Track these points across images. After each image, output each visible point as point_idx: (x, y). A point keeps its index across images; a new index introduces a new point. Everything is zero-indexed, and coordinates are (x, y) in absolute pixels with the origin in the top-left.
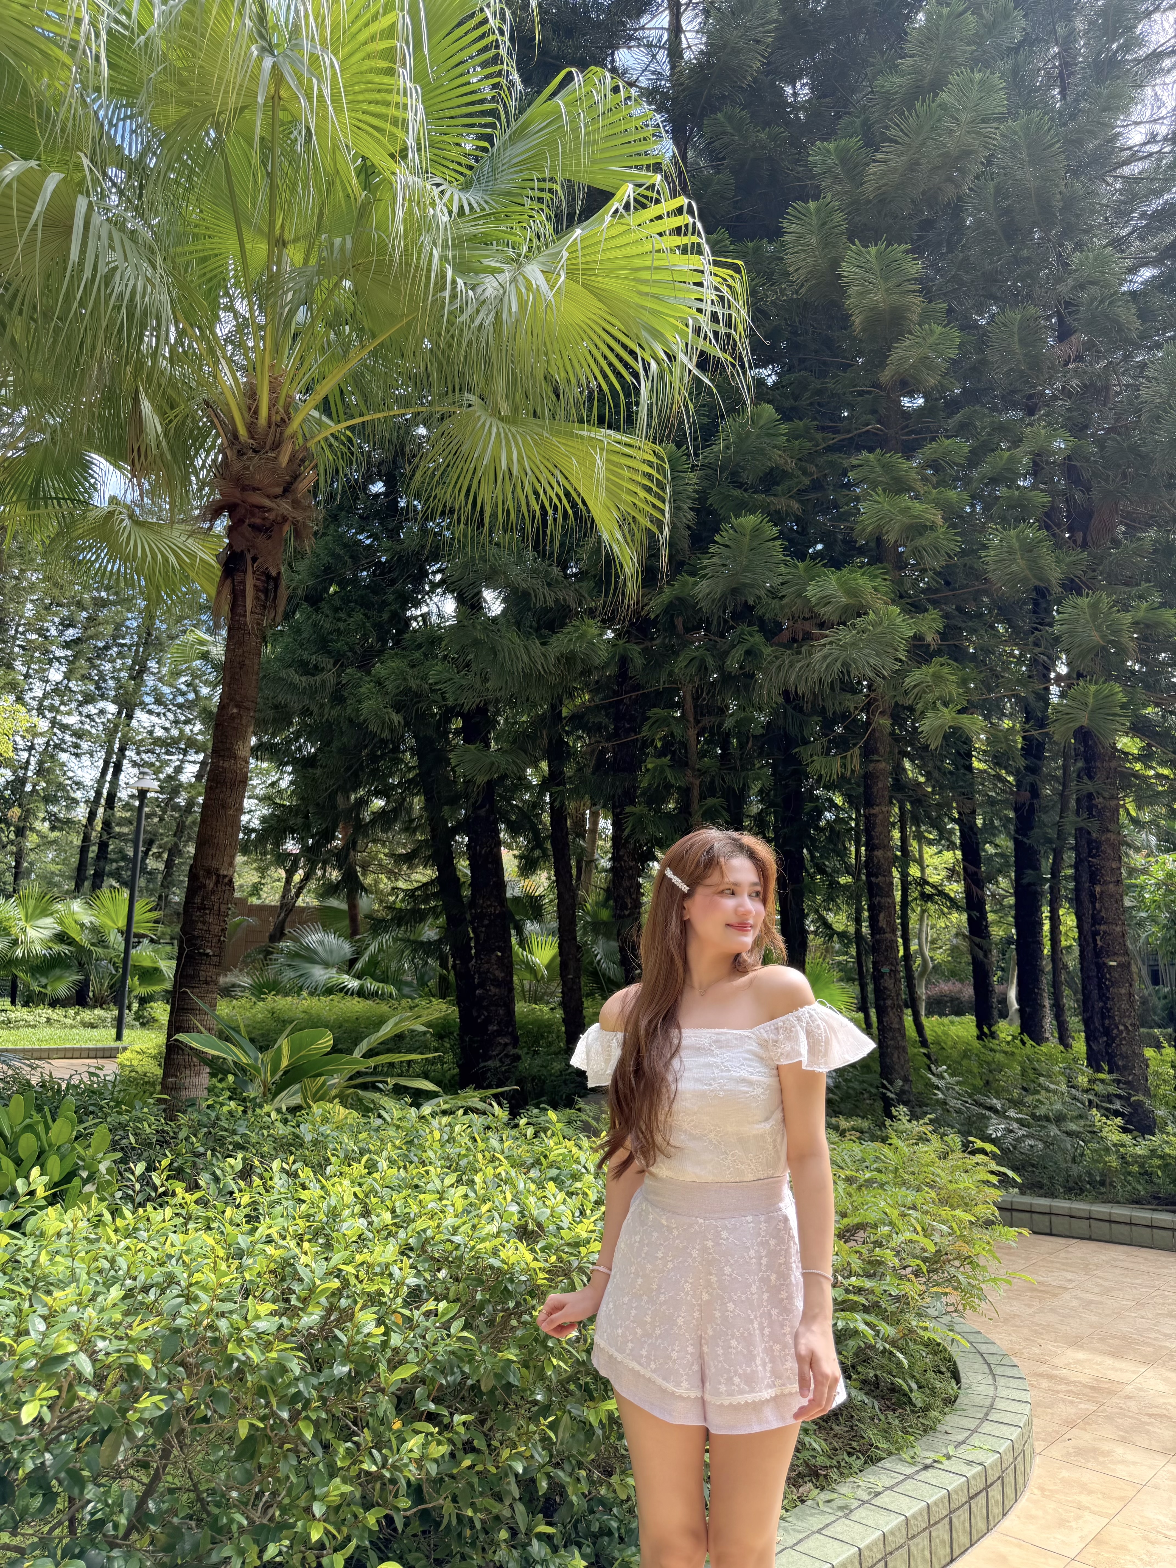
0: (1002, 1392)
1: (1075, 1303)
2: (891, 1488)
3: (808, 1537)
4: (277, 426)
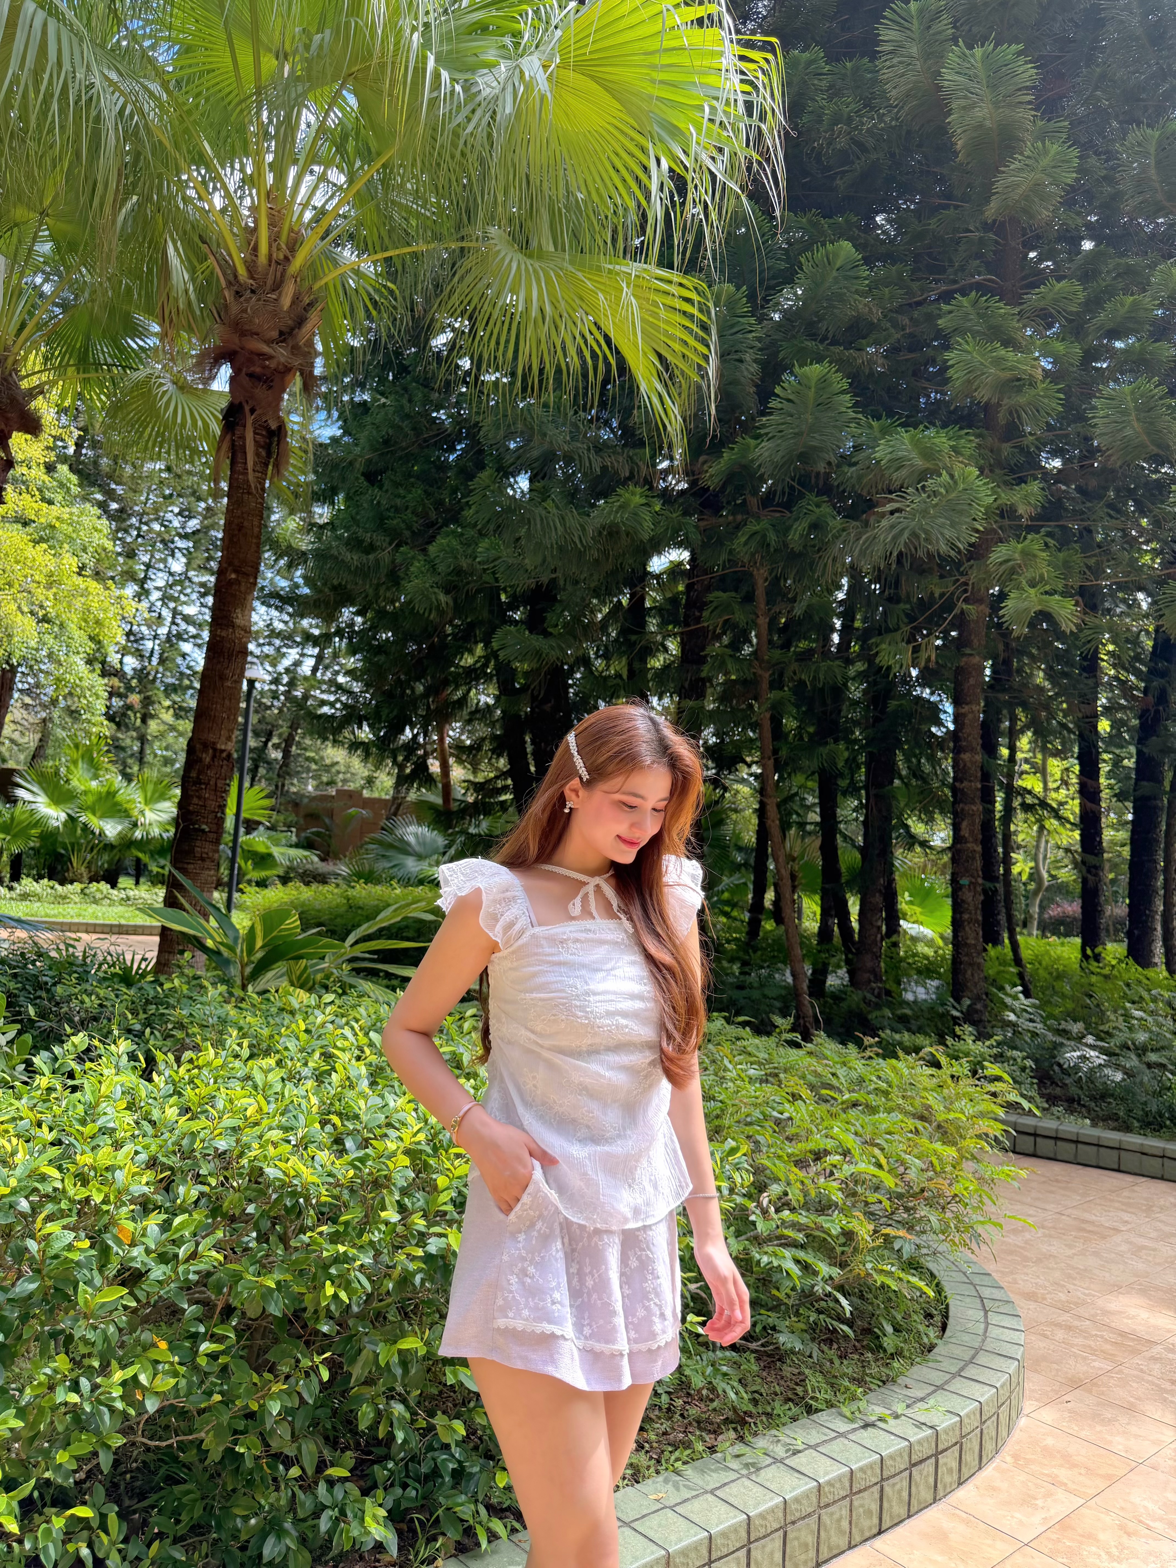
0: (990, 1345)
3: (697, 1496)
4: (279, 263)
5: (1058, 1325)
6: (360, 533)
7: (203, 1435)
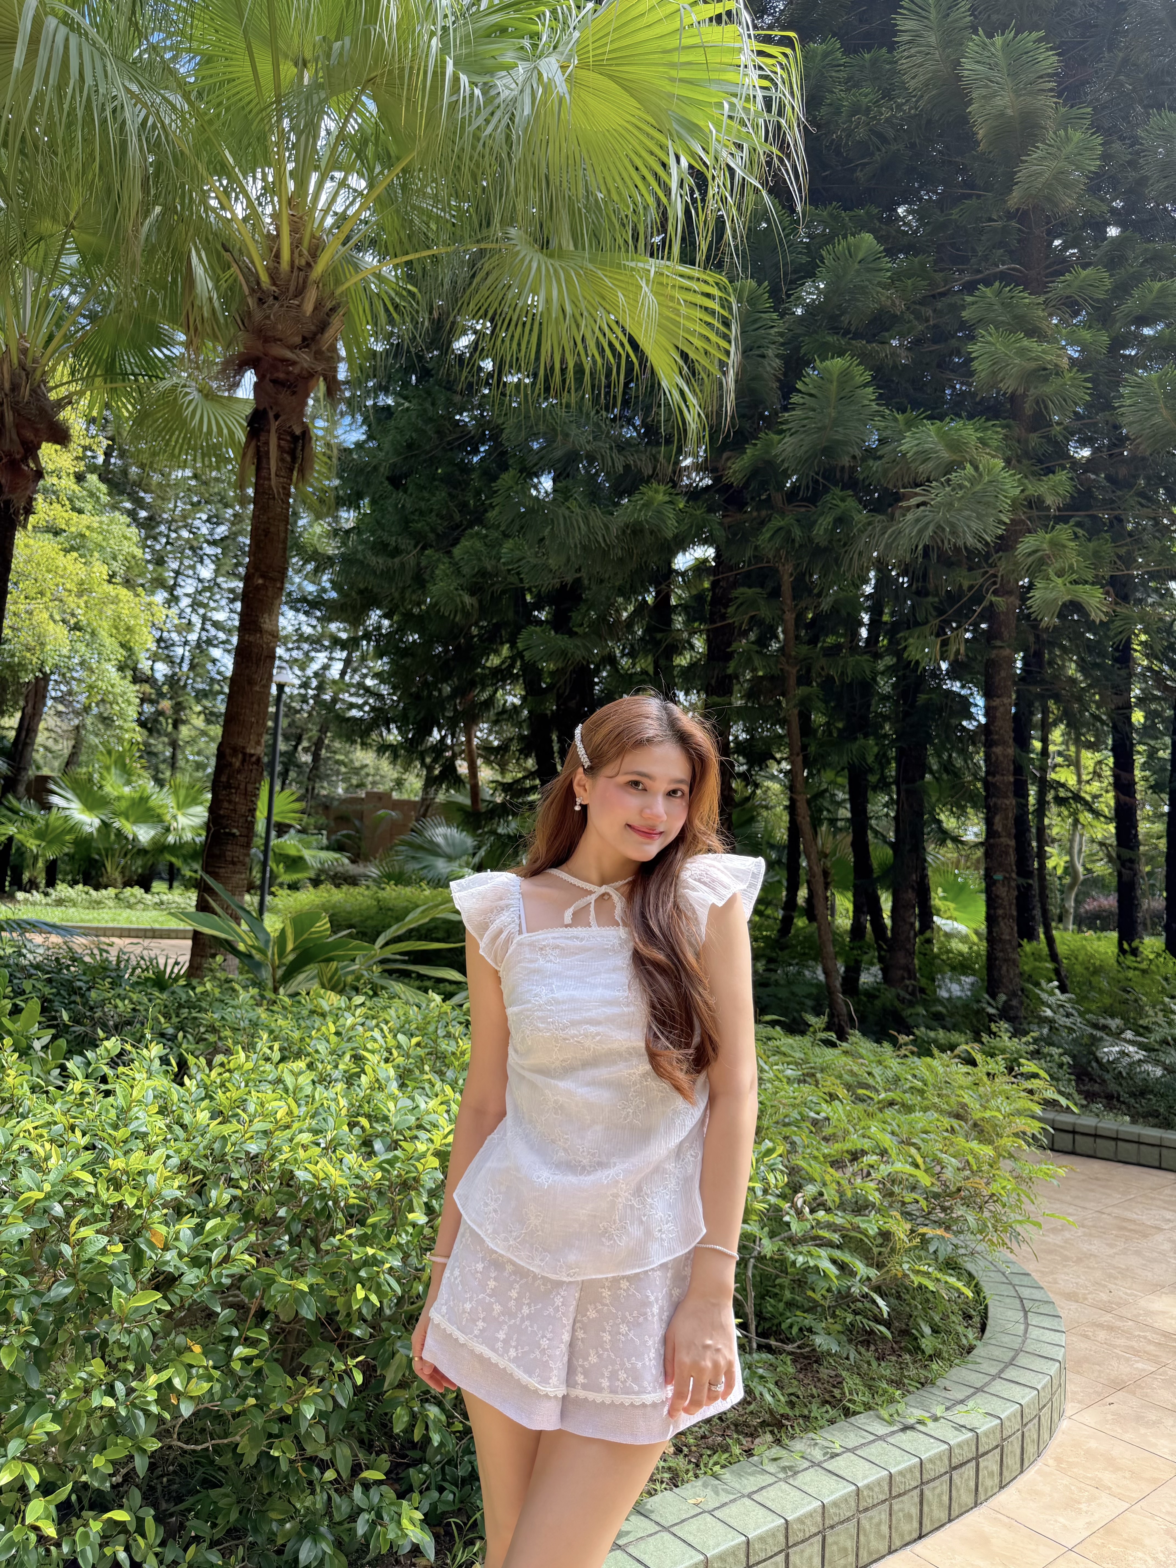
0: (1031, 1346)
2: (853, 1450)
3: (734, 1500)
4: (302, 269)
5: (1101, 1326)
6: (385, 536)
7: (238, 1438)
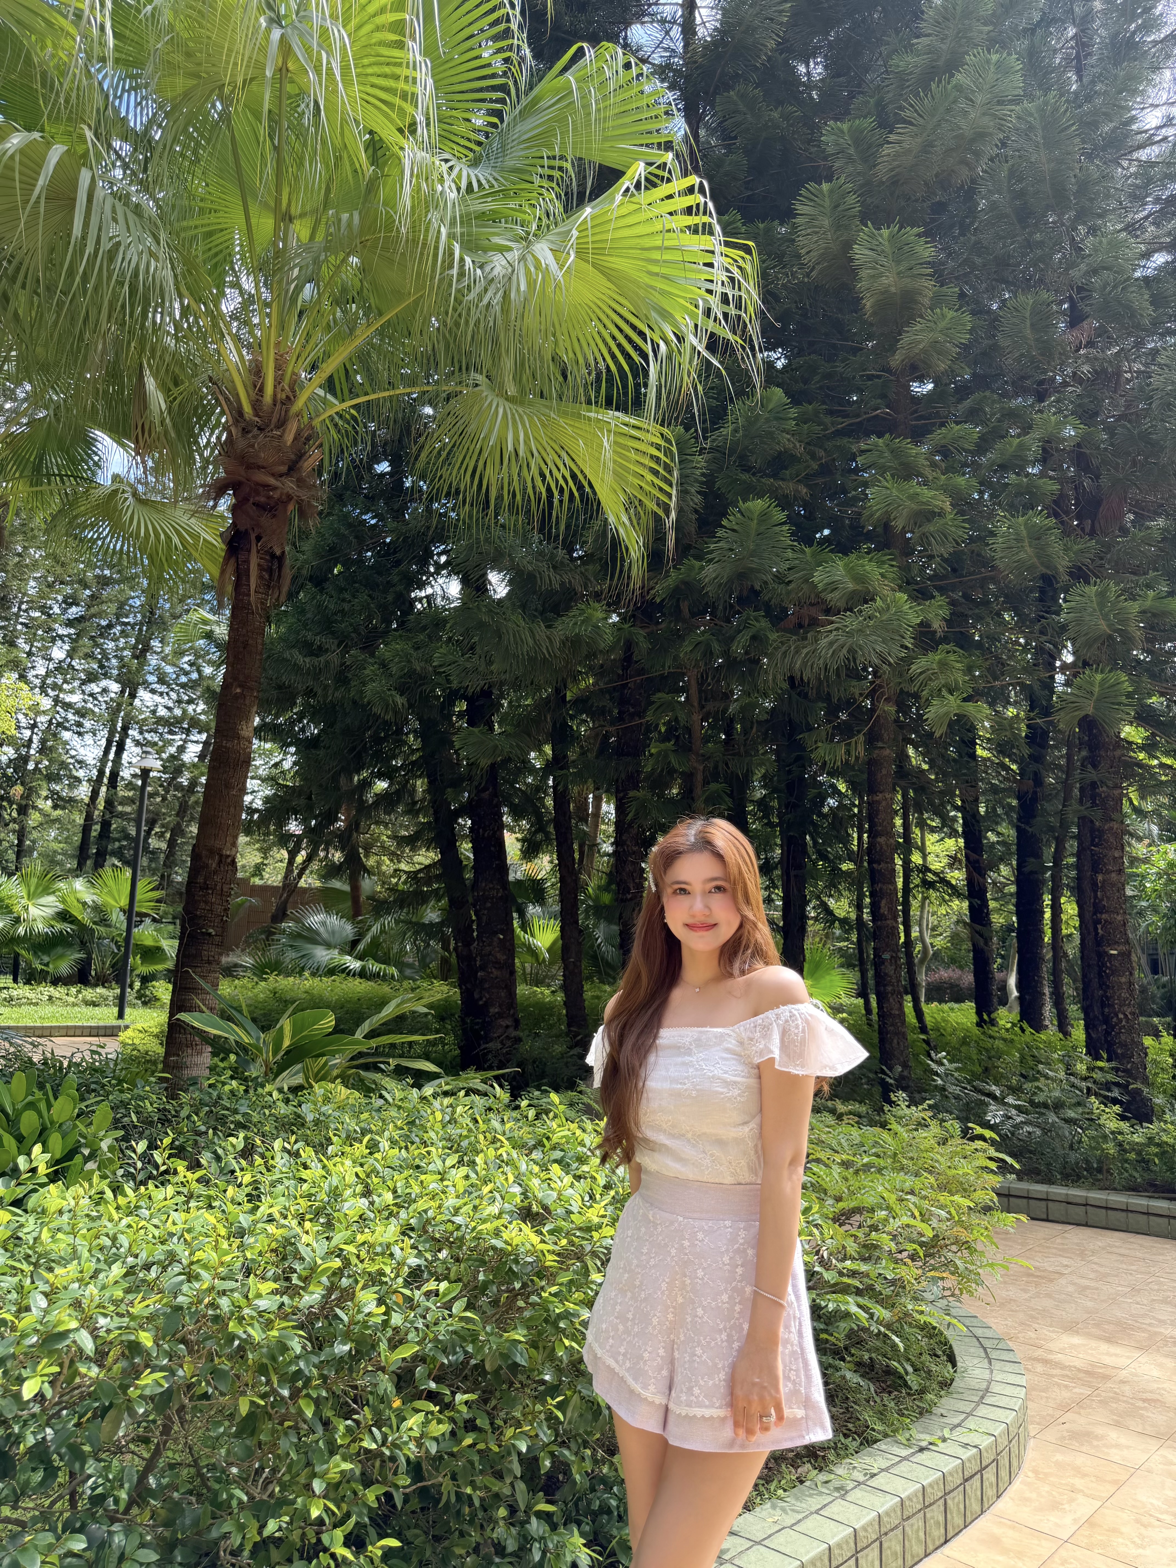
0: (998, 1376)
1: (1071, 1289)
2: (886, 1470)
3: (806, 1517)
4: (283, 404)
